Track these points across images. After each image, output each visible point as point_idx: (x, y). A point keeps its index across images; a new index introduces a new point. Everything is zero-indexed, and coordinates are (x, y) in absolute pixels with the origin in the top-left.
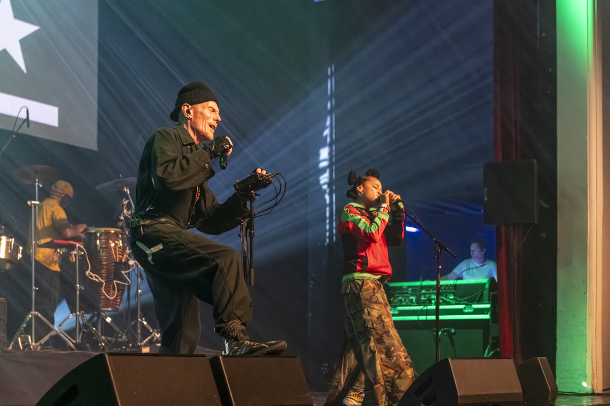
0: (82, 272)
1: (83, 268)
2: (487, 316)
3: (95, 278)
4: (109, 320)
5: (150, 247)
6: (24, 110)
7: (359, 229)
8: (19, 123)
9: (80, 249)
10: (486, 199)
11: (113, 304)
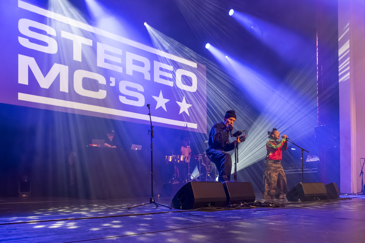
0: (201, 163)
1: (201, 162)
2: (317, 172)
3: (204, 165)
4: (209, 175)
5: (210, 156)
6: (186, 124)
7: (275, 149)
8: (184, 128)
9: (200, 158)
10: (315, 137)
11: (209, 171)
